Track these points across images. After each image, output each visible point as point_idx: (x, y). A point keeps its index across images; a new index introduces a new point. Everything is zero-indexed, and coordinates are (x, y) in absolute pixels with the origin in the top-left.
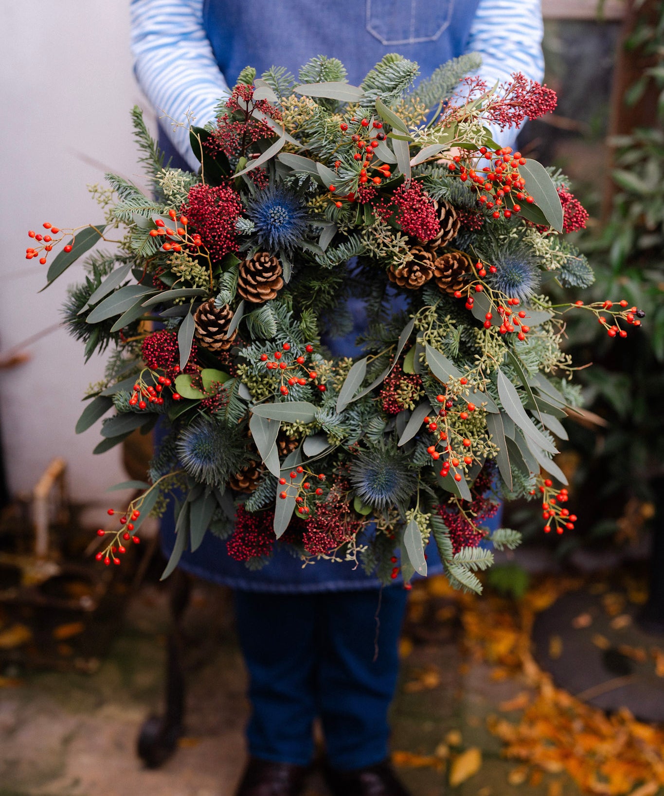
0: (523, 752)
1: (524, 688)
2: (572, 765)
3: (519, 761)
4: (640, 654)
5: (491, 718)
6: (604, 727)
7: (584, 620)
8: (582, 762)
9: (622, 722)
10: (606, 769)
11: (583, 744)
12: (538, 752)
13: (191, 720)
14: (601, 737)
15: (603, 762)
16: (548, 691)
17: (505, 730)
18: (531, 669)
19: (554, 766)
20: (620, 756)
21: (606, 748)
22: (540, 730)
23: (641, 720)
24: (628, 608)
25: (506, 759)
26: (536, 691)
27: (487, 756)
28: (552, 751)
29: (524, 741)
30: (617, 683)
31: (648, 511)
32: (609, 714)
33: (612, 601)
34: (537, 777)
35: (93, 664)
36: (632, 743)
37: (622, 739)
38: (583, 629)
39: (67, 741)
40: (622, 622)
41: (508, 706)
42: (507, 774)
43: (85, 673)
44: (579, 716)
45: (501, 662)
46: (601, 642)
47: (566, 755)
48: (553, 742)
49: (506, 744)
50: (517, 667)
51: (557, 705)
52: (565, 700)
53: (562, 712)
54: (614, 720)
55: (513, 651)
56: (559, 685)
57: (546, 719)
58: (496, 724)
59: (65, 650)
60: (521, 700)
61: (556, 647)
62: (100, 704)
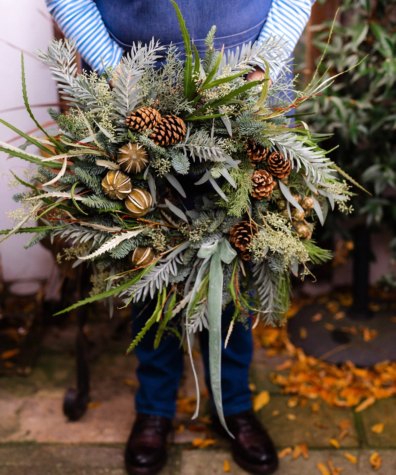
0: (294, 390)
1: (288, 358)
2: (323, 394)
3: (292, 395)
4: (353, 330)
5: (272, 375)
6: (339, 373)
7: (318, 317)
8: (329, 391)
9: (348, 369)
10: (343, 394)
11: (328, 383)
12: (303, 389)
13: (93, 393)
14: (338, 378)
15: (340, 391)
16: (302, 357)
17: (281, 379)
18: (290, 347)
19: (313, 395)
20: (349, 386)
21: (342, 383)
22: (301, 378)
23: (359, 367)
24: (342, 308)
25: (285, 395)
26: (295, 358)
27: (272, 395)
28: (310, 388)
29: (292, 385)
30: (342, 347)
31: (350, 245)
32: (339, 366)
33: (332, 306)
34: (304, 402)
35: (28, 370)
36: (355, 379)
37: (350, 377)
38: (318, 322)
39: (18, 412)
40: (340, 316)
41: (280, 368)
42: (287, 403)
43: (24, 376)
44: (323, 369)
45: (272, 346)
46: (330, 327)
47: (319, 389)
48: (310, 383)
49: (283, 387)
50: (283, 347)
51: (308, 364)
52: (313, 361)
53: (312, 368)
54: (343, 368)
55: (278, 339)
56: (307, 354)
57: (304, 372)
58: (275, 377)
59: (9, 365)
60: (288, 364)
61: (303, 333)
62: (36, 390)
